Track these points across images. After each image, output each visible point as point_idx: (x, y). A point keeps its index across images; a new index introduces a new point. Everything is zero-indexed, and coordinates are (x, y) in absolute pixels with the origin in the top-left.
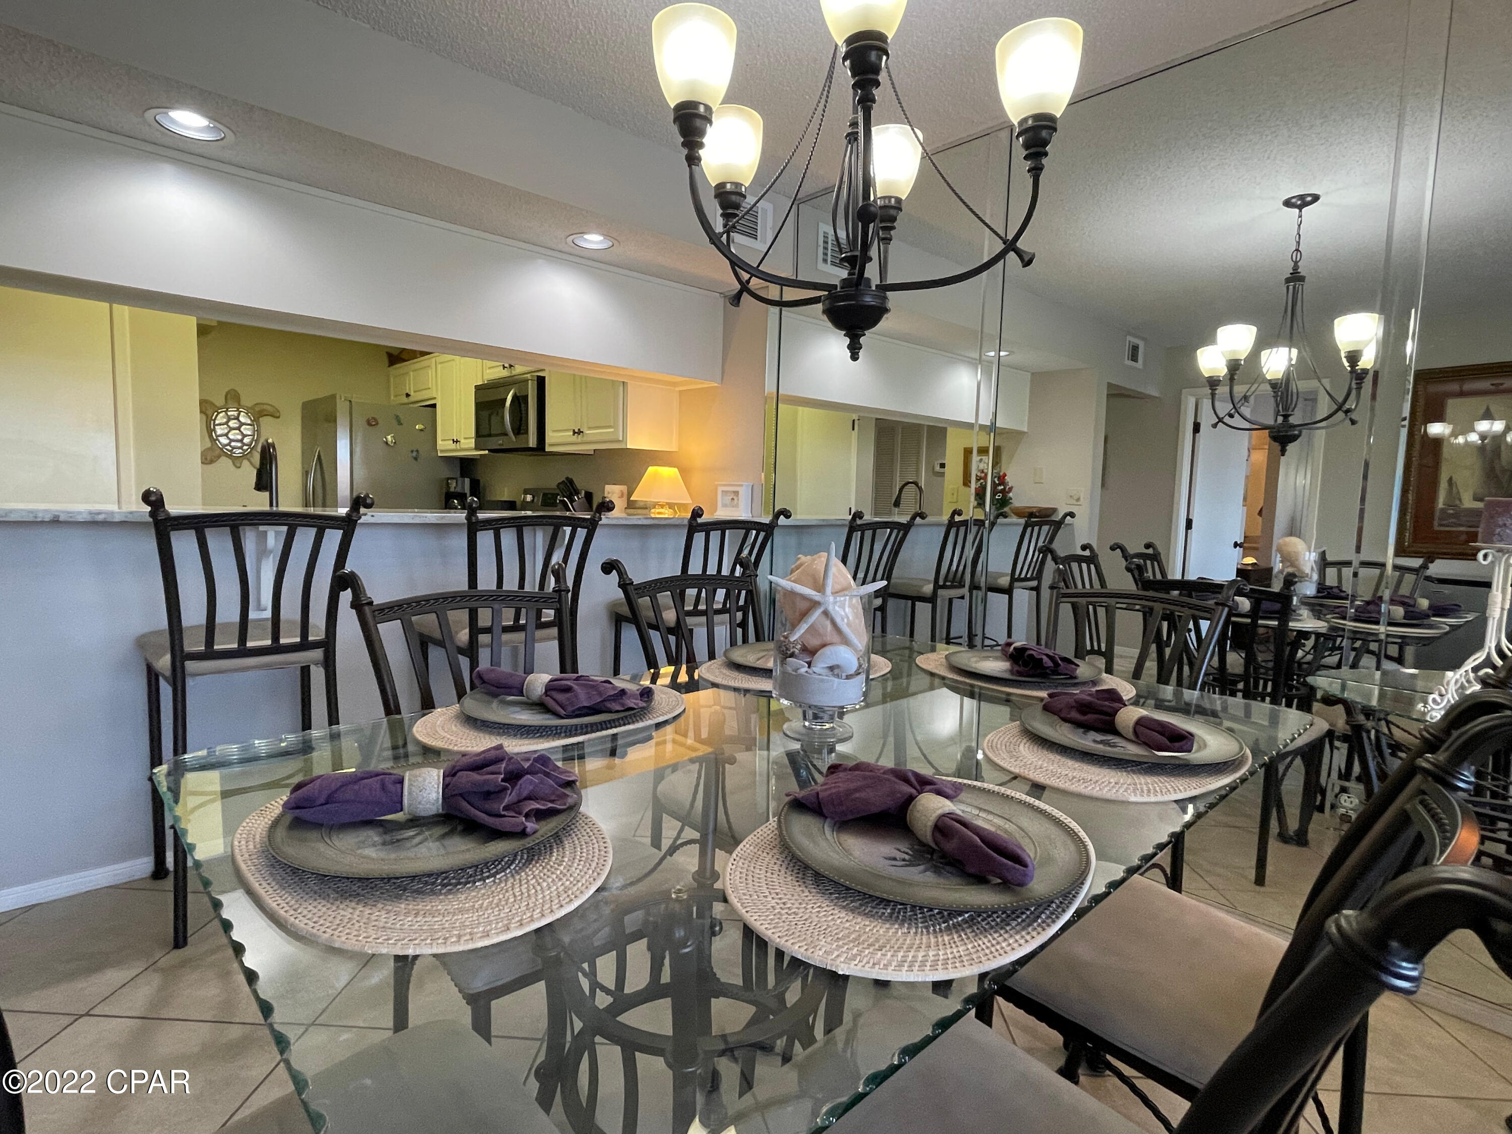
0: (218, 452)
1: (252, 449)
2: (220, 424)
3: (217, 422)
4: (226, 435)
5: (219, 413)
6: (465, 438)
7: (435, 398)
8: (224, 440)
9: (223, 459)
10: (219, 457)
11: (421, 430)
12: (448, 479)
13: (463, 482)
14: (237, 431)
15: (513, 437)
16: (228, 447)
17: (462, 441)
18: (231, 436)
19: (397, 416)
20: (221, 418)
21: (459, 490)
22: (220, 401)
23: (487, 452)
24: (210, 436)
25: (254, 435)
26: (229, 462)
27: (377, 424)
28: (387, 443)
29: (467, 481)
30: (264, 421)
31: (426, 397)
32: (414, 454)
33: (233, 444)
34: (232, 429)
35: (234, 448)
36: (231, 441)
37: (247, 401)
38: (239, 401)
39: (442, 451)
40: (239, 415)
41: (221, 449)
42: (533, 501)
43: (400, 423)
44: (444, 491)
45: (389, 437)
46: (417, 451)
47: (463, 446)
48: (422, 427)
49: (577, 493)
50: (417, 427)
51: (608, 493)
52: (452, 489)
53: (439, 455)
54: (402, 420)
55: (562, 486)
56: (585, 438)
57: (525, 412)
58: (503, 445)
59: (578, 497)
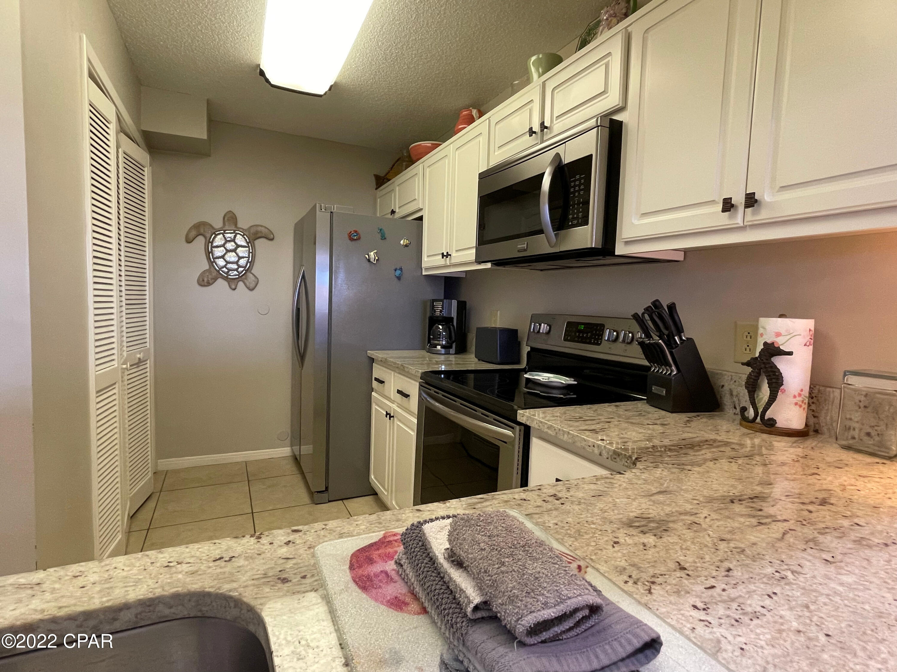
0: (215, 274)
1: (247, 271)
2: (217, 247)
3: (215, 244)
4: (223, 257)
5: (216, 235)
6: (457, 251)
7: (421, 210)
8: (221, 262)
9: (220, 281)
10: (215, 279)
11: (406, 246)
12: (434, 301)
13: (450, 305)
14: (234, 254)
15: (552, 234)
16: (224, 269)
17: (454, 254)
18: (227, 257)
19: (381, 232)
20: (219, 240)
21: (445, 314)
22: (218, 224)
23: (489, 265)
24: (208, 258)
25: (249, 257)
26: (225, 283)
27: (359, 239)
28: (369, 260)
29: (454, 303)
30: (259, 243)
31: (412, 209)
32: (398, 272)
33: (230, 266)
34: (228, 251)
35: (229, 270)
36: (228, 262)
37: (243, 223)
38: (236, 224)
39: (427, 269)
40: (235, 237)
41: (218, 271)
42: (548, 333)
43: (383, 238)
44: (428, 315)
45: (372, 253)
46: (401, 269)
47: (454, 260)
48: (407, 242)
49: (680, 330)
50: (402, 242)
51: (778, 335)
52: (438, 313)
53: (424, 274)
54: (386, 236)
55: (646, 316)
56: (764, 215)
57: (582, 187)
58: (525, 250)
59: (681, 339)
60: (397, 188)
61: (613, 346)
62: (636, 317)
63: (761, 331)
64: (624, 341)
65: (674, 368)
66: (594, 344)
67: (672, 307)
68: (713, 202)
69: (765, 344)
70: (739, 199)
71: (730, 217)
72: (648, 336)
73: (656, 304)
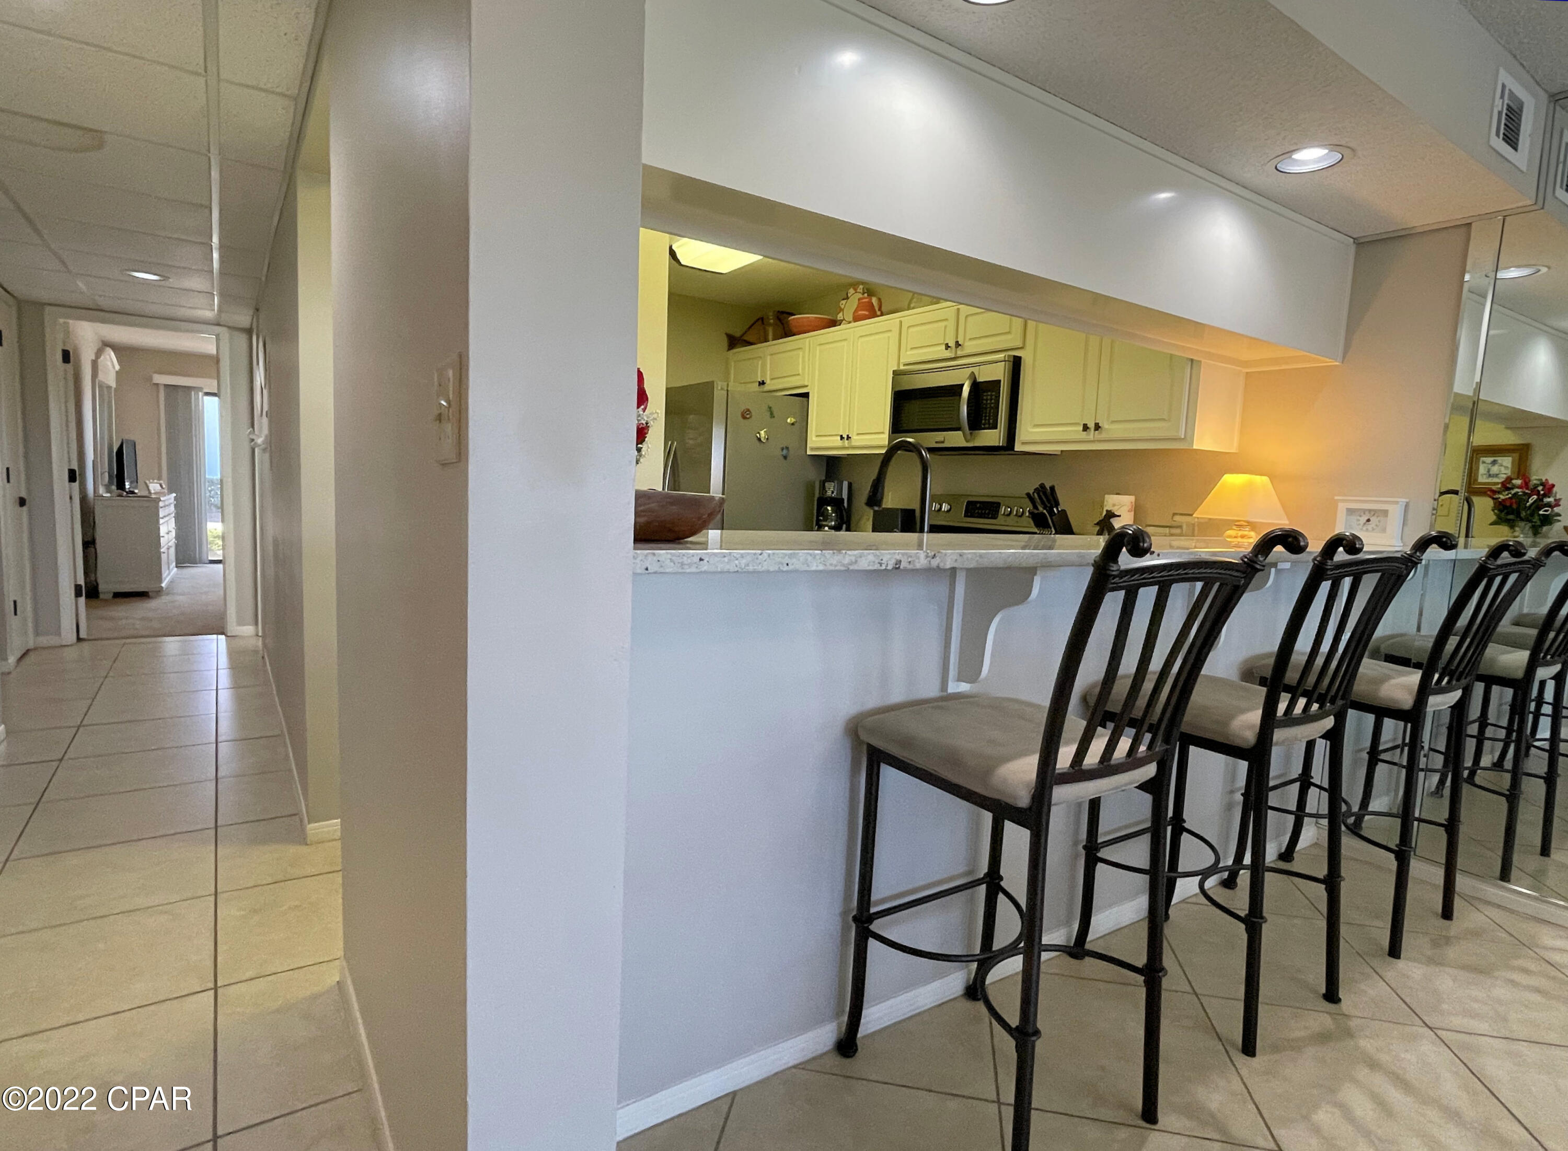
6: (858, 434)
7: (807, 386)
11: (793, 424)
12: (824, 482)
15: (968, 432)
17: (854, 437)
19: (770, 408)
21: (835, 495)
27: (751, 417)
28: (759, 439)
29: (846, 484)
31: (798, 384)
32: (785, 452)
39: (812, 449)
42: (949, 511)
43: (773, 416)
44: (816, 495)
45: (762, 432)
46: (787, 448)
47: (854, 443)
48: (793, 420)
49: (1057, 504)
50: (789, 420)
51: (1114, 505)
52: (829, 493)
53: (808, 453)
54: (775, 414)
55: (1036, 494)
56: (1103, 435)
57: (993, 401)
58: (943, 442)
59: (1057, 509)
60: (769, 357)
61: (1008, 519)
62: (1028, 495)
63: (1105, 503)
64: (1016, 515)
65: (1053, 529)
66: (992, 518)
67: (1052, 488)
68: (1078, 424)
69: (1107, 511)
70: (1091, 425)
71: (1087, 435)
72: (1035, 507)
73: (1042, 486)
